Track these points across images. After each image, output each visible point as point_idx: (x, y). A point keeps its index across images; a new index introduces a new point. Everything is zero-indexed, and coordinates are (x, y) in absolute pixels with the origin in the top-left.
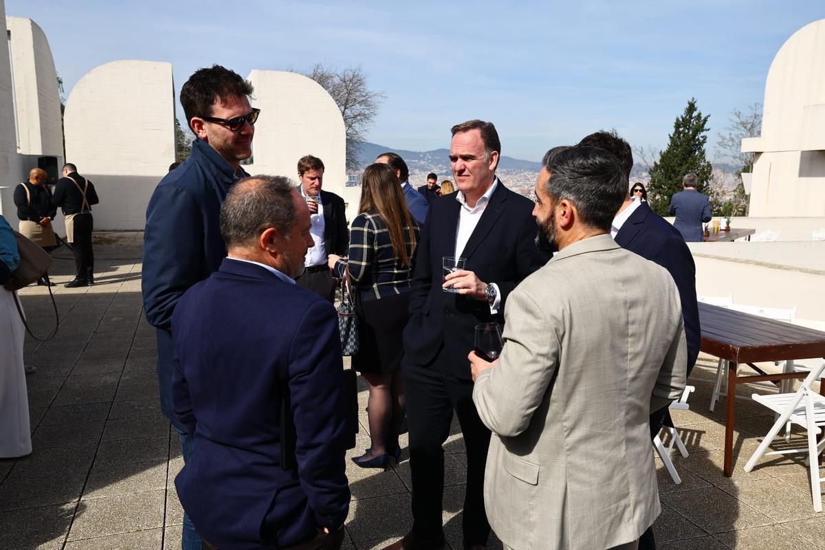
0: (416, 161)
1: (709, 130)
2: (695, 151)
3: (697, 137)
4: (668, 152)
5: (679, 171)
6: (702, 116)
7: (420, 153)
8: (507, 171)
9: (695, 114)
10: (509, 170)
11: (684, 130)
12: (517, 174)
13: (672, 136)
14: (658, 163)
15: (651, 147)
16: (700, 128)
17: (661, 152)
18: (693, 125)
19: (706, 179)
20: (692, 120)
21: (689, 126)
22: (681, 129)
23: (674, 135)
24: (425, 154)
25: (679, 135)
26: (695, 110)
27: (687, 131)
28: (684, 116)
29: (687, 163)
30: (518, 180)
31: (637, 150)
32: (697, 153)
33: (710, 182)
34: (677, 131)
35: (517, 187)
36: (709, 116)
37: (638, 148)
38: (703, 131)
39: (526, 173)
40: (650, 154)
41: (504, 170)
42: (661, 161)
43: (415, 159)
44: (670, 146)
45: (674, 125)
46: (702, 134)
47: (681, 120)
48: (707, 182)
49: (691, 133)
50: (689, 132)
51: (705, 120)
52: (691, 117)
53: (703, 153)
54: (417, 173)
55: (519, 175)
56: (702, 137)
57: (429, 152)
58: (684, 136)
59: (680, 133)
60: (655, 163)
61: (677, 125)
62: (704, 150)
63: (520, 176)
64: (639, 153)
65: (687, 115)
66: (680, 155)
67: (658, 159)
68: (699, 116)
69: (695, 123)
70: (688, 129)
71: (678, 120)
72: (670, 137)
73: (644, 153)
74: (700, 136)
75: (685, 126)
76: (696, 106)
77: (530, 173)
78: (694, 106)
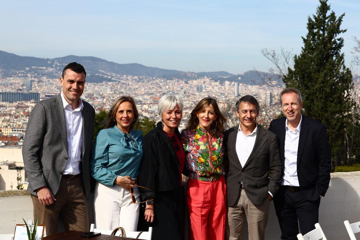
0: (44, 68)
1: (345, 31)
2: (333, 56)
3: (333, 40)
4: (303, 56)
5: (317, 79)
6: (336, 15)
7: (48, 60)
8: (139, 78)
9: (328, 13)
10: (141, 77)
11: (318, 32)
12: (148, 81)
13: (306, 38)
14: (293, 69)
15: (284, 51)
16: (335, 29)
17: (296, 56)
18: (328, 25)
19: (347, 88)
20: (327, 21)
21: (324, 27)
22: (315, 31)
23: (308, 37)
24: (53, 61)
25: (314, 37)
26: (328, 8)
27: (321, 32)
28: (317, 16)
29: (324, 69)
30: (150, 88)
31: (268, 54)
32: (334, 58)
33: (351, 92)
34: (311, 33)
35: (149, 94)
36: (344, 15)
37: (269, 51)
38: (339, 32)
39: (158, 81)
40: (284, 60)
41: (136, 77)
42: (296, 66)
43: (43, 66)
44: (305, 50)
45: (307, 26)
46: (339, 36)
47: (314, 20)
48: (348, 92)
49: (326, 35)
50: (324, 34)
51: (340, 20)
52: (324, 16)
53: (342, 57)
54: (44, 80)
55: (150, 83)
56: (339, 40)
57: (58, 59)
58: (318, 38)
59: (314, 34)
60: (289, 69)
61: (311, 26)
62: (343, 55)
63: (152, 84)
64: (270, 57)
65: (320, 15)
66: (316, 60)
67: (292, 65)
68: (333, 15)
69: (329, 24)
70: (323, 30)
71: (310, 20)
72: (304, 40)
73: (276, 57)
74: (336, 38)
75: (319, 27)
76: (328, 5)
77: (162, 81)
78: (326, 5)
